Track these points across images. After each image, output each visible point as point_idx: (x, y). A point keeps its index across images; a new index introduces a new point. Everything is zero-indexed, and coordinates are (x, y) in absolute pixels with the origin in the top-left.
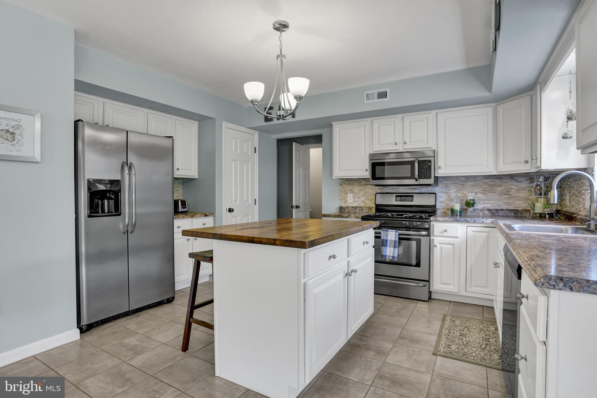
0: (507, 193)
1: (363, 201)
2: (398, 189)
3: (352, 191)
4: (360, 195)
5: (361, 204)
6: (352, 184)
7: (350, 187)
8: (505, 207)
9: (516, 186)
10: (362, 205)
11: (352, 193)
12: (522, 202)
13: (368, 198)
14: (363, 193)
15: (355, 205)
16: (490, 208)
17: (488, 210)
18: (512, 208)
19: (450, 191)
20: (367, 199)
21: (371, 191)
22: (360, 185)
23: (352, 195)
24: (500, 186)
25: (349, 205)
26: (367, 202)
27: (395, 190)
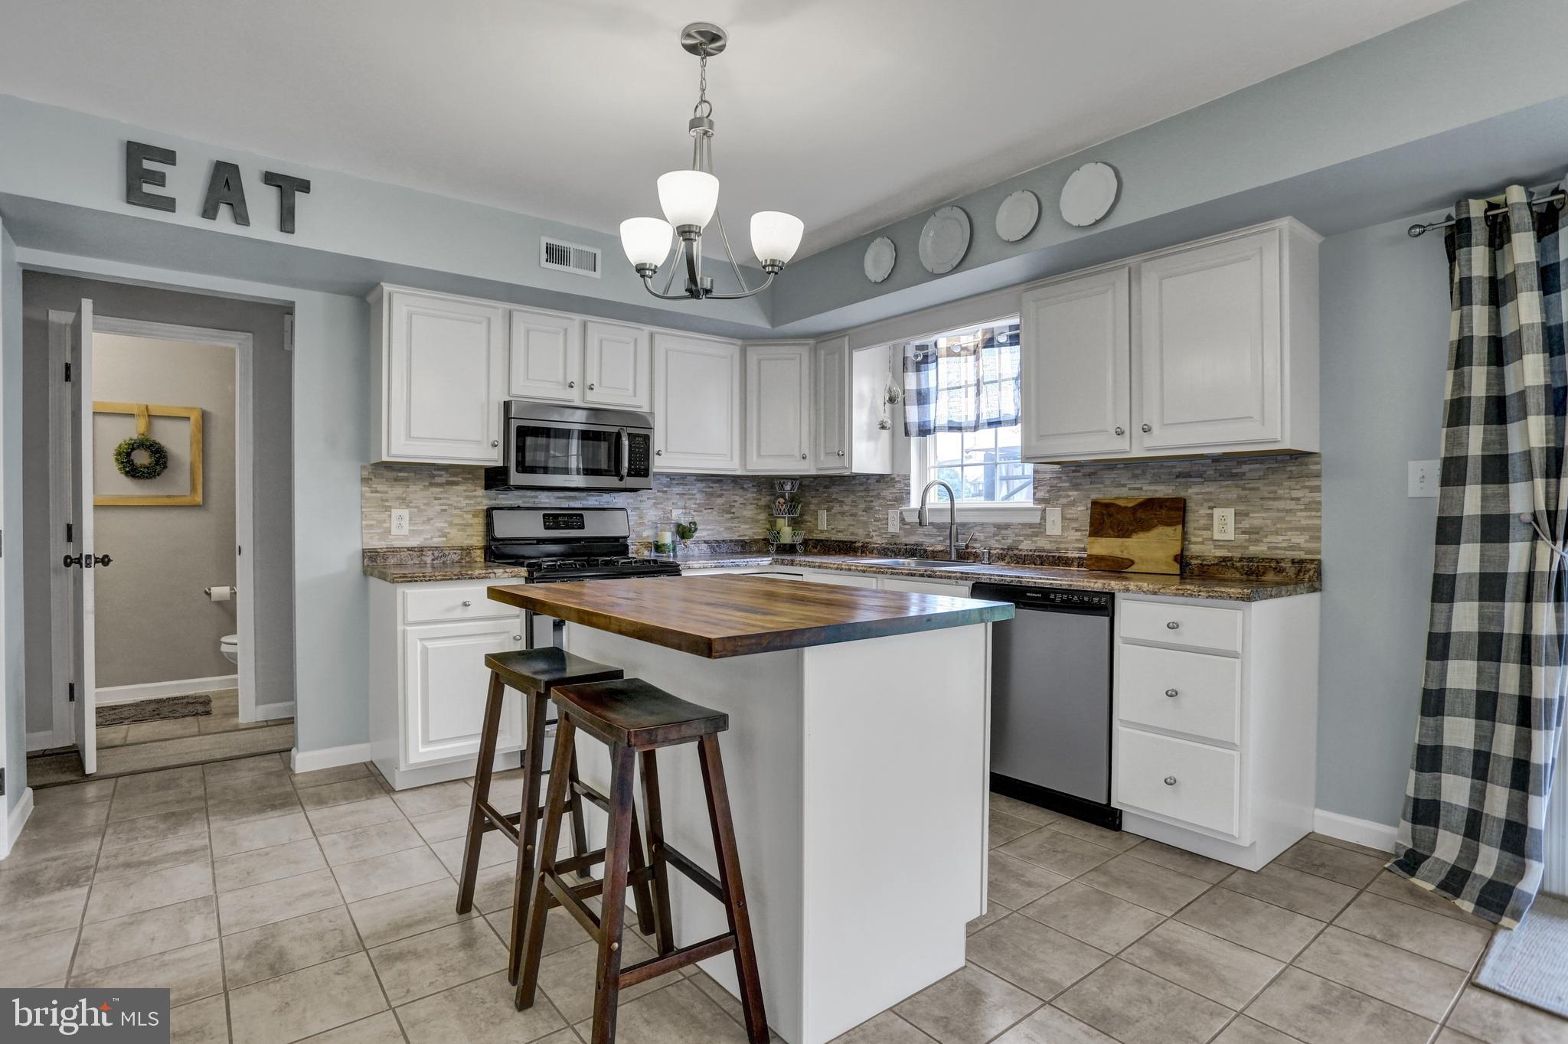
0: (728, 510)
1: (441, 530)
2: (537, 497)
3: (403, 501)
4: (430, 513)
5: (435, 540)
6: (406, 479)
7: (398, 490)
8: (726, 536)
9: (741, 496)
10: (437, 541)
11: (408, 507)
12: (748, 527)
13: (457, 521)
14: (439, 508)
15: (414, 542)
16: (706, 539)
17: (705, 542)
18: (735, 537)
19: (644, 505)
20: (451, 524)
21: (464, 503)
22: (432, 485)
23: (405, 513)
24: (720, 496)
25: (397, 544)
26: (453, 532)
27: (527, 500)
